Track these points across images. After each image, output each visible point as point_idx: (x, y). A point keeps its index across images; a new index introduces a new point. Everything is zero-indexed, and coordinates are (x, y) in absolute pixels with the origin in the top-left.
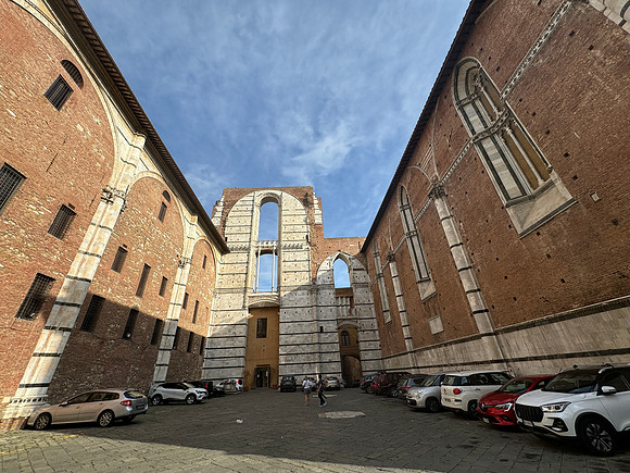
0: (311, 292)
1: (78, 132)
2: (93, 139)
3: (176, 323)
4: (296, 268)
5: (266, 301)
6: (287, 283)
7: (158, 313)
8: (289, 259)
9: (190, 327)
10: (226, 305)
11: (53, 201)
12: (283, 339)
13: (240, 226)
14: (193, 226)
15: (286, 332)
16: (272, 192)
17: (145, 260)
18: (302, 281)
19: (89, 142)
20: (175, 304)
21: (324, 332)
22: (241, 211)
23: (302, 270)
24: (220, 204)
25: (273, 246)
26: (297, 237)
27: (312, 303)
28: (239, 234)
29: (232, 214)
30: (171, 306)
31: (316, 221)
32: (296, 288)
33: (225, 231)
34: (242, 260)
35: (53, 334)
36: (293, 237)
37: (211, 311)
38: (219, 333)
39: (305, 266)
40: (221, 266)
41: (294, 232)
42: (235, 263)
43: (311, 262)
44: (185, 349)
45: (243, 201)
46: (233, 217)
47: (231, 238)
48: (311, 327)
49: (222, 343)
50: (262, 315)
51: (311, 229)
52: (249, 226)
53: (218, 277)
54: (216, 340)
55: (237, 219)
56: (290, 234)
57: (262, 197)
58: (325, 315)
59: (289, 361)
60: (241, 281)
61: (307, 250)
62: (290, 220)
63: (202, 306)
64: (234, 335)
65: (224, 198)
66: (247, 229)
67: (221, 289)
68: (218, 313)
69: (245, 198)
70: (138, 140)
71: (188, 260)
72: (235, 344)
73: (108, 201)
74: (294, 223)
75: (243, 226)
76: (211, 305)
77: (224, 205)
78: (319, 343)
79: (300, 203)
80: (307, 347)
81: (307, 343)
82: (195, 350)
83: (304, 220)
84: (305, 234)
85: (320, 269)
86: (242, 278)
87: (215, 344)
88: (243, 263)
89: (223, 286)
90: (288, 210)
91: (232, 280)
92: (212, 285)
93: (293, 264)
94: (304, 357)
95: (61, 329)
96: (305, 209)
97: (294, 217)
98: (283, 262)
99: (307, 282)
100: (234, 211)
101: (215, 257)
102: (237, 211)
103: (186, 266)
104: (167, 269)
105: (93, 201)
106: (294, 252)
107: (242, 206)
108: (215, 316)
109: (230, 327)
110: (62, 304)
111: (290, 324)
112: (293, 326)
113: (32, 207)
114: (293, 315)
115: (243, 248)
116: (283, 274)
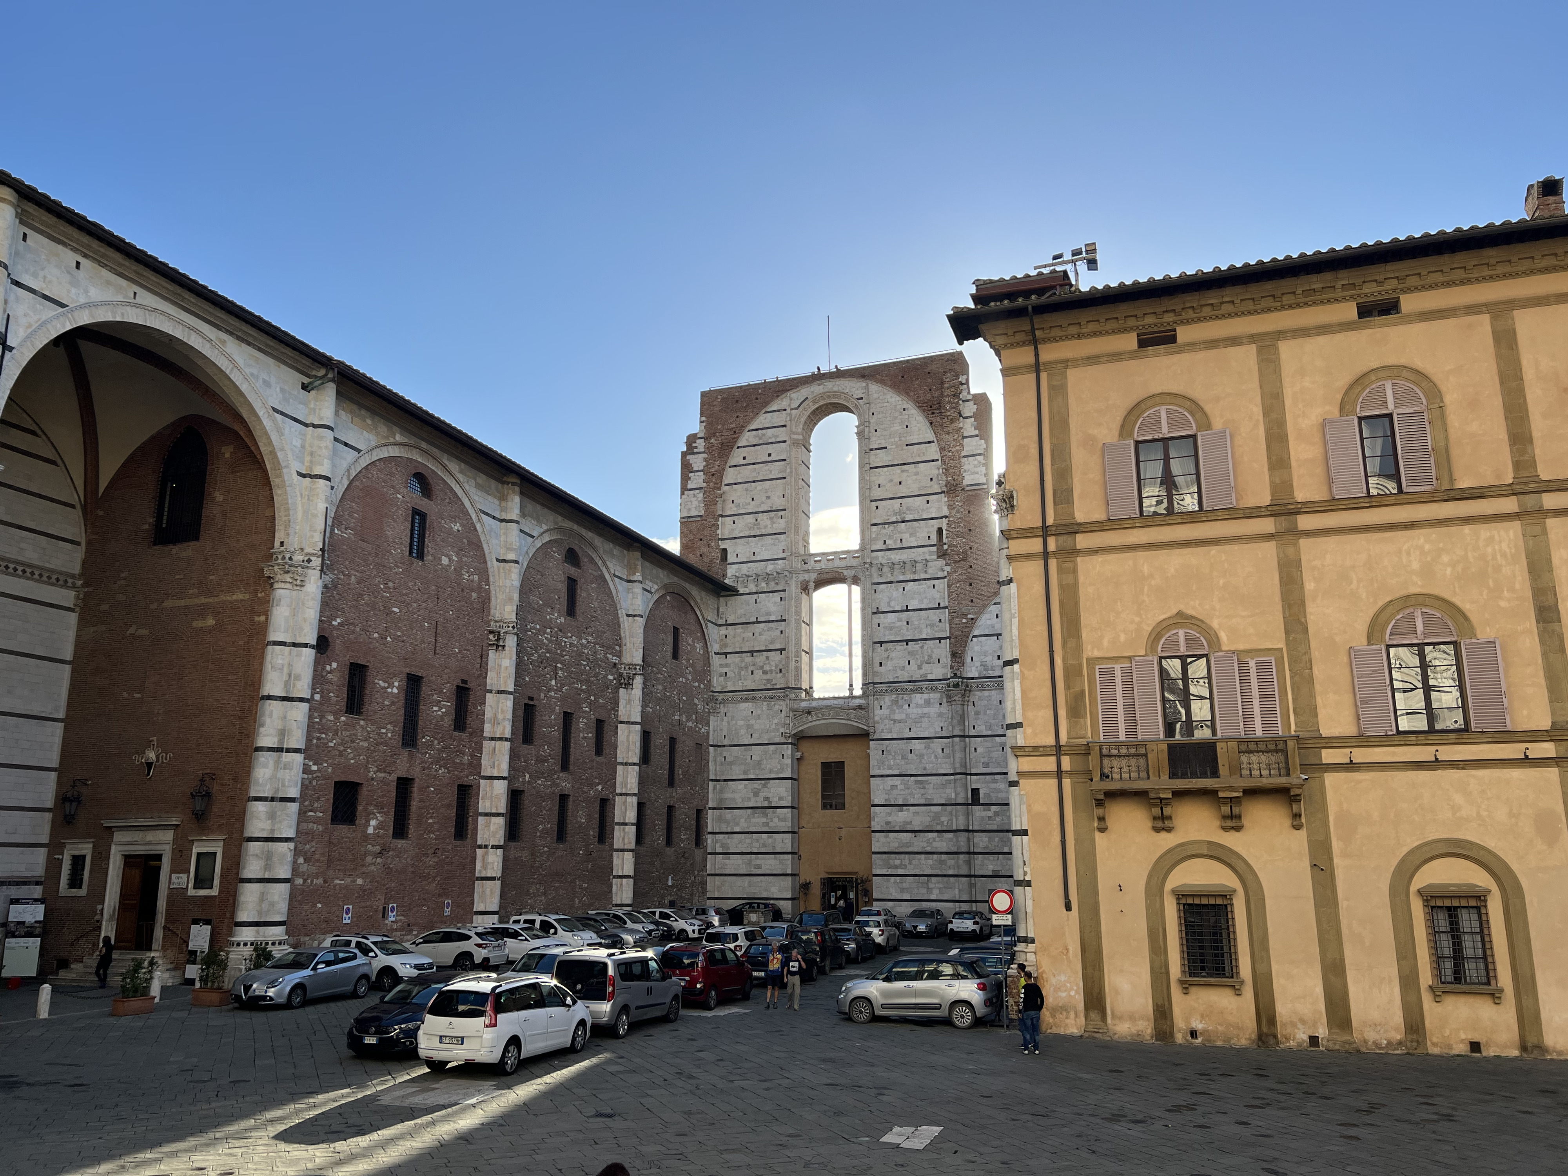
0: (949, 697)
1: (446, 569)
2: (460, 561)
3: (634, 800)
4: (907, 630)
5: (834, 721)
6: (887, 673)
7: (600, 787)
8: (889, 606)
9: (662, 797)
10: (743, 732)
11: (448, 688)
12: (880, 818)
13: (756, 513)
14: (635, 584)
15: (886, 800)
16: (836, 389)
17: (561, 706)
18: (926, 667)
19: (458, 571)
20: (626, 764)
21: (983, 804)
22: (754, 464)
23: (924, 636)
24: (696, 447)
25: (847, 568)
26: (911, 535)
27: (950, 728)
28: (755, 536)
29: (730, 475)
30: (620, 768)
31: (968, 480)
32: (910, 686)
33: (719, 532)
34: (768, 614)
35: (486, 853)
36: (899, 536)
37: (711, 748)
38: (734, 799)
39: (932, 626)
40: (721, 633)
41: (903, 522)
42: (753, 623)
43: (949, 613)
44: (662, 841)
45: (757, 430)
46: (736, 484)
47: (737, 551)
48: (948, 791)
49: (743, 820)
50: (831, 753)
51: (950, 507)
52: (778, 510)
53: (716, 660)
54: (728, 814)
55: (747, 490)
56: (892, 527)
57: (810, 411)
58: (986, 760)
59: (896, 867)
60: (771, 671)
61: (940, 574)
62: (891, 481)
63: (685, 746)
64: (766, 804)
65: (704, 424)
66: (775, 520)
67: (725, 692)
68: (725, 752)
69: (762, 420)
70: (510, 503)
71: (635, 669)
72: (771, 824)
73: (498, 646)
74: (903, 491)
75: (763, 512)
76: (708, 733)
77: (709, 449)
78: (968, 831)
79: (921, 418)
80: (937, 839)
81: (939, 828)
82: (683, 841)
83: (931, 479)
84: (933, 526)
85: (976, 633)
86: (773, 663)
87: (728, 822)
88: (773, 621)
89: (729, 683)
90: (885, 448)
91: (751, 668)
92: (702, 686)
93: (900, 620)
94: (930, 862)
95: (493, 847)
96: (933, 442)
97: (903, 471)
98: (874, 613)
99: (939, 671)
100: (735, 466)
101: (700, 618)
102: (743, 465)
103: (635, 681)
104: (601, 701)
105: (481, 657)
106: (904, 584)
107: (754, 446)
108: (720, 759)
109: (757, 785)
110: (486, 814)
111: (897, 781)
112: (902, 787)
113: (435, 708)
114: (904, 757)
115: (768, 577)
116: (874, 649)
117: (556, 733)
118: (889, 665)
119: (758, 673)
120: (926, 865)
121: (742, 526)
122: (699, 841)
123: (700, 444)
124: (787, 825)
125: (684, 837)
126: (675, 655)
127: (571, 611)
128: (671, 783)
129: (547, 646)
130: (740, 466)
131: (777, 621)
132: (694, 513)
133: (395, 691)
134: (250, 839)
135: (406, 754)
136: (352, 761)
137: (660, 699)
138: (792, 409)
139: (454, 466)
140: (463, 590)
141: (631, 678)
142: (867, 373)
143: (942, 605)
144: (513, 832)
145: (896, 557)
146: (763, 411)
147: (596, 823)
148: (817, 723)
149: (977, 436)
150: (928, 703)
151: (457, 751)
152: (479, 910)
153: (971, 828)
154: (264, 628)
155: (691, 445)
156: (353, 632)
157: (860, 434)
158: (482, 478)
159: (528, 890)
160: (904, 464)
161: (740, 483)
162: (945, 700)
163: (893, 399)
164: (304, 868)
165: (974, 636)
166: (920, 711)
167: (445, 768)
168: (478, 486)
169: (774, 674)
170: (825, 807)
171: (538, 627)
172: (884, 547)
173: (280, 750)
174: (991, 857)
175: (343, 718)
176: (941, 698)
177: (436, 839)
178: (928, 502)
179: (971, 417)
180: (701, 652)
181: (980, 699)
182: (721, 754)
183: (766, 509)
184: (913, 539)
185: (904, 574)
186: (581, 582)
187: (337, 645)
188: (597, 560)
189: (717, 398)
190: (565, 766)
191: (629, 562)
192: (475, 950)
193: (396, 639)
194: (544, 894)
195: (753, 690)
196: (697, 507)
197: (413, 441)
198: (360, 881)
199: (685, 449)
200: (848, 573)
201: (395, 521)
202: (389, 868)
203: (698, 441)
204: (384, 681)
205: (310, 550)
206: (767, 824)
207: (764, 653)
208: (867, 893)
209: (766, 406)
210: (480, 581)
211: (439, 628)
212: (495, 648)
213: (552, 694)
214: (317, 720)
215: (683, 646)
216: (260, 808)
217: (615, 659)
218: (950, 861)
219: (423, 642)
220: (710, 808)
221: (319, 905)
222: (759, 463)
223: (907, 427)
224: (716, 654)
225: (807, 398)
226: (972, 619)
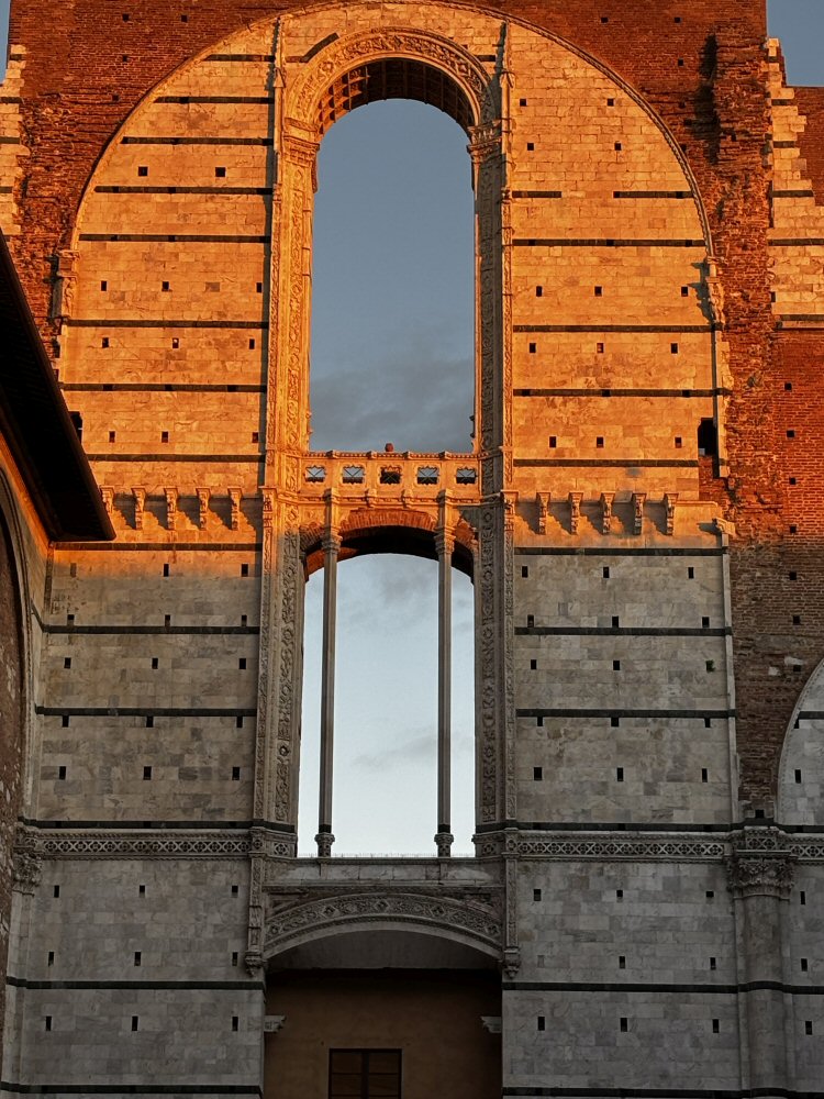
0: (736, 876)
4: (617, 685)
5: (397, 926)
6: (556, 800)
8: (566, 615)
10: (110, 945)
13: (174, 325)
16: (419, 24)
18: (665, 788)
22: (172, 190)
23: (663, 704)
26: (632, 429)
27: (741, 964)
28: (169, 388)
29: (94, 213)
31: (784, 303)
32: (622, 839)
33: (58, 365)
34: (202, 608)
36: (592, 432)
37: (10, 991)
39: (685, 677)
40: (53, 651)
41: (606, 393)
42: (155, 631)
43: (735, 647)
45: (183, 101)
46: (114, 238)
47: (110, 424)
50: (368, 1027)
51: (738, 368)
52: (241, 325)
53: (35, 730)
55: (147, 258)
56: (572, 405)
57: (338, 72)
60: (207, 771)
61: (709, 541)
62: (573, 282)
65: (22, 65)
66: (232, 348)
67: (59, 825)
68: (51, 1003)
69: (201, 75)
74: (604, 312)
75: (195, 324)
77: (31, 135)
79: (656, 130)
83: (685, 291)
84: (688, 413)
85: (808, 705)
86: (214, 751)
88: (217, 631)
89: (72, 800)
90: (557, 195)
91: (144, 761)
93: (594, 655)
96: (688, 195)
97: (604, 261)
98: (520, 631)
99: (704, 804)
100: (116, 190)
102: (138, 190)
106: (606, 559)
107: (173, 142)
108: (34, 1022)
114: (603, 1040)
116: (519, 730)
118: (562, 779)
119: (166, 778)
121: (126, 357)
130: (129, 190)
131: (229, 631)
138: (288, 60)
143: (713, 625)
146: (206, 54)
148: (345, 929)
149: (807, 194)
150: (674, 890)
160: (610, 243)
161: (127, 238)
162: (721, 885)
163: (580, 73)
165: (805, 715)
166: (650, 910)
169: (215, 783)
172: (551, 454)
176: (712, 879)
178: (674, 349)
179: (790, 145)
180: (13, 696)
181: (820, 885)
182: (38, 1009)
183: (205, 317)
184: (633, 441)
195: (147, 825)
207: (188, 721)
209: (214, 42)
222: (187, 190)
223: (618, 147)
224: (39, 710)
225: (334, 37)
226: (797, 668)
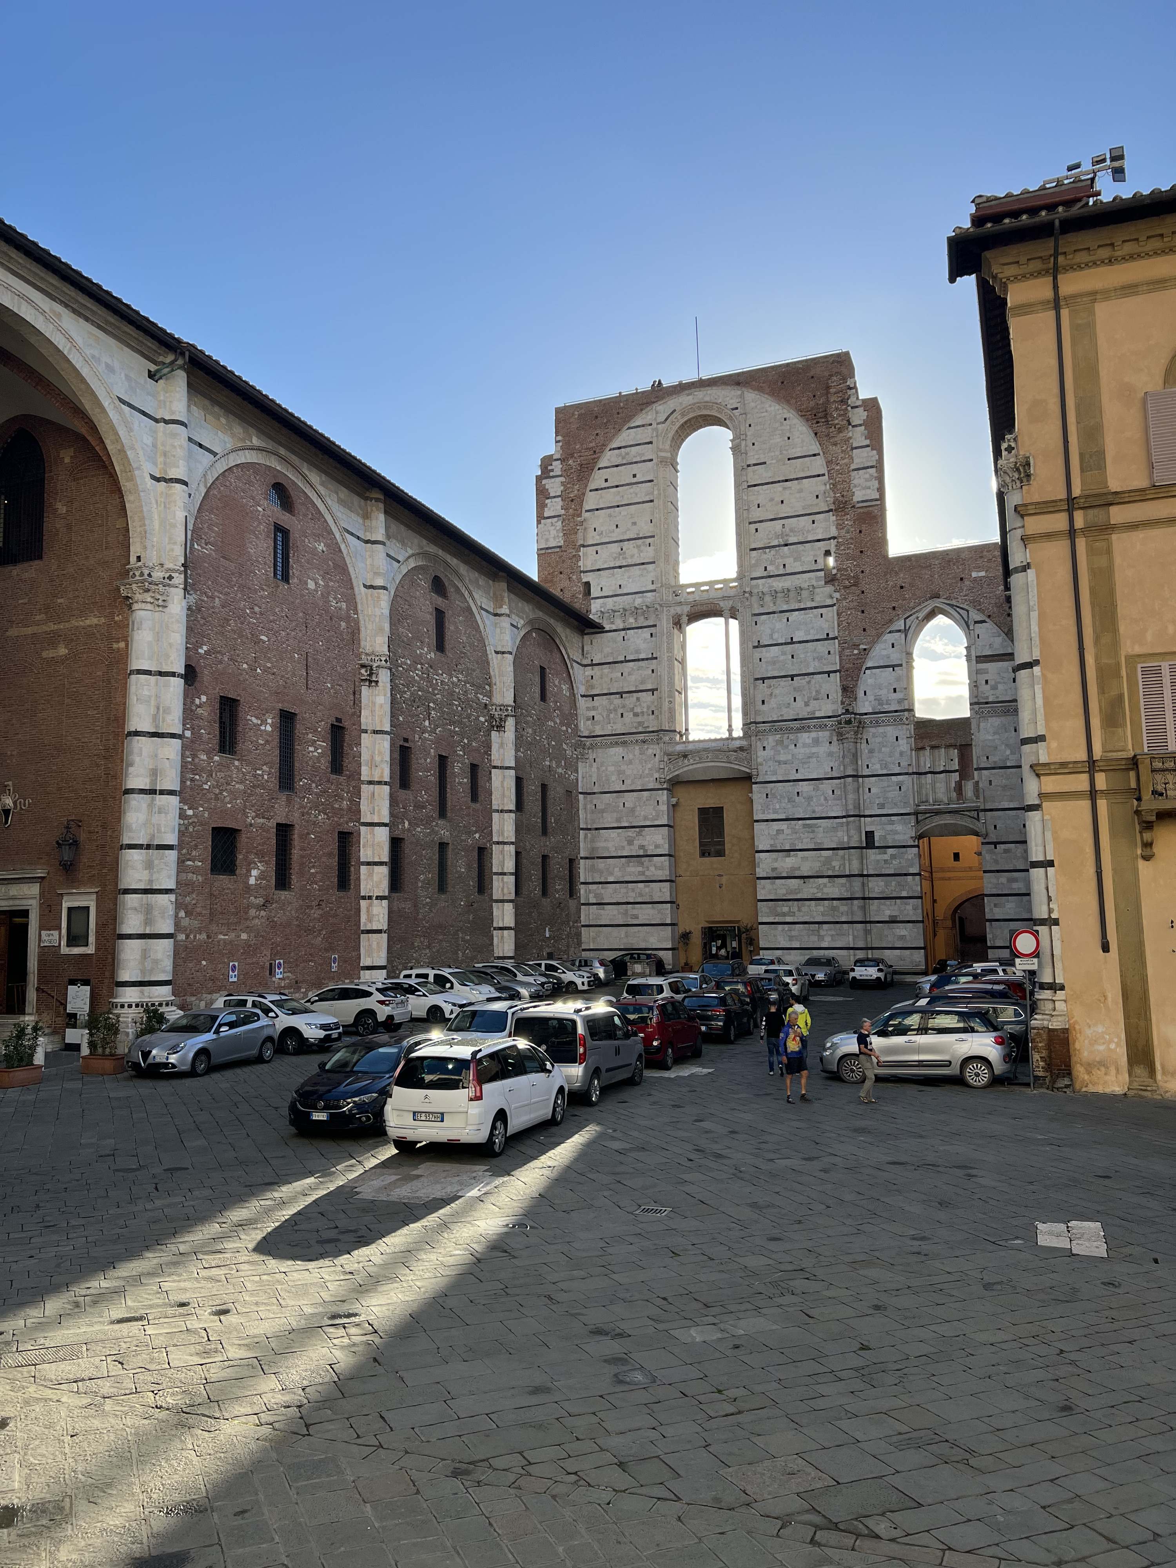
0: (840, 735)
1: (312, 593)
2: (326, 586)
3: (512, 848)
4: (793, 664)
5: (713, 764)
6: (770, 712)
7: (477, 836)
8: (772, 638)
9: (538, 846)
10: (614, 778)
11: (323, 727)
12: (765, 864)
13: (621, 541)
14: (502, 618)
15: (771, 845)
16: (707, 399)
17: (436, 748)
18: (813, 703)
19: (325, 597)
20: (502, 811)
21: (878, 848)
22: (617, 486)
23: (811, 670)
24: (552, 470)
25: (724, 598)
26: (795, 560)
27: (842, 768)
28: (620, 567)
29: (591, 501)
30: (495, 816)
31: (859, 495)
32: (796, 724)
33: (581, 563)
34: (638, 652)
35: (371, 905)
36: (781, 561)
37: (581, 796)
38: (607, 849)
39: (820, 658)
40: (587, 673)
41: (786, 545)
42: (622, 662)
43: (839, 644)
44: (538, 891)
45: (619, 448)
46: (597, 510)
47: (600, 584)
48: (840, 834)
49: (617, 869)
50: (709, 799)
51: (839, 527)
52: (645, 538)
53: (582, 703)
54: (601, 864)
55: (610, 516)
56: (773, 552)
57: (678, 425)
58: (881, 800)
59: (784, 915)
60: (643, 713)
61: (829, 602)
62: (772, 500)
63: (556, 792)
64: (641, 853)
65: (561, 444)
66: (642, 548)
67: (594, 737)
68: (596, 799)
69: (625, 437)
70: (374, 522)
71: (507, 710)
72: (647, 873)
73: (370, 682)
74: (785, 511)
75: (628, 540)
76: (577, 780)
77: (566, 472)
78: (862, 875)
79: (804, 428)
80: (829, 885)
81: (830, 873)
82: (557, 891)
83: (817, 497)
84: (819, 549)
85: (869, 665)
86: (645, 705)
87: (601, 872)
88: (643, 660)
89: (597, 727)
90: (765, 463)
91: (620, 711)
92: (570, 730)
93: (784, 653)
94: (821, 909)
95: (377, 898)
96: (819, 454)
97: (785, 488)
98: (755, 647)
99: (827, 708)
100: (597, 490)
101: (566, 657)
102: (605, 488)
103: (507, 723)
104: (474, 744)
105: (354, 693)
106: (787, 614)
107: (617, 466)
108: (590, 807)
109: (631, 833)
110: (368, 864)
111: (783, 825)
112: (789, 831)
113: (311, 749)
114: (790, 800)
115: (636, 611)
116: (755, 687)
117: (433, 778)
118: (772, 703)
119: (629, 716)
120: (817, 912)
121: (606, 556)
122: (572, 892)
123: (557, 467)
124: (664, 874)
125: (559, 888)
126: (543, 697)
127: (440, 646)
128: (545, 832)
129: (419, 683)
130: (602, 489)
131: (647, 659)
132: (552, 544)
133: (269, 728)
134: (127, 891)
135: (284, 798)
136: (229, 806)
137: (531, 743)
138: (658, 424)
139: (315, 477)
140: (331, 619)
141: (502, 720)
142: (741, 379)
143: (831, 636)
144: (396, 882)
145: (779, 584)
146: (626, 427)
147: (475, 874)
148: (695, 766)
149: (868, 446)
151: (336, 796)
152: (367, 965)
153: (865, 873)
154: (123, 657)
155: (546, 468)
156: (221, 662)
157: (736, 449)
158: (344, 493)
159: (413, 944)
160: (786, 481)
161: (602, 509)
162: (835, 738)
163: (773, 408)
164: (186, 922)
165: (867, 668)
166: (807, 751)
167: (325, 814)
168: (341, 501)
169: (645, 717)
170: (703, 854)
171: (409, 662)
172: (765, 574)
173: (153, 792)
174: (888, 902)
175: (216, 758)
176: (831, 736)
177: (319, 890)
178: (813, 522)
179: (860, 425)
180: (568, 694)
181: (874, 736)
182: (591, 802)
183: (632, 536)
184: (798, 564)
185: (787, 602)
186: (448, 614)
187: (205, 675)
188: (463, 590)
189: (573, 414)
190: (442, 813)
191: (495, 594)
192: (377, 1008)
193: (265, 670)
194: (429, 947)
195: (623, 734)
196: (555, 538)
197: (270, 445)
198: (244, 936)
199: (539, 473)
200: (725, 605)
201: (257, 538)
202: (273, 921)
203: (554, 463)
204: (257, 718)
205: (171, 566)
206: (643, 873)
207: (635, 695)
208: (753, 941)
209: (629, 421)
210: (348, 610)
211: (310, 659)
212: (367, 683)
213: (426, 735)
214: (190, 760)
215: (551, 688)
216: (135, 856)
217: (485, 700)
218: (843, 907)
219: (294, 675)
220: (582, 858)
221: (204, 963)
222: (622, 485)
223: (789, 438)
224: (582, 696)
225: (675, 410)
226: (865, 649)
